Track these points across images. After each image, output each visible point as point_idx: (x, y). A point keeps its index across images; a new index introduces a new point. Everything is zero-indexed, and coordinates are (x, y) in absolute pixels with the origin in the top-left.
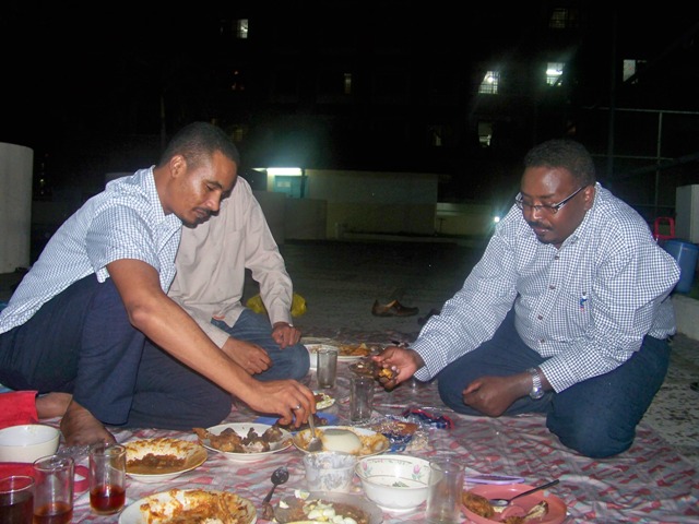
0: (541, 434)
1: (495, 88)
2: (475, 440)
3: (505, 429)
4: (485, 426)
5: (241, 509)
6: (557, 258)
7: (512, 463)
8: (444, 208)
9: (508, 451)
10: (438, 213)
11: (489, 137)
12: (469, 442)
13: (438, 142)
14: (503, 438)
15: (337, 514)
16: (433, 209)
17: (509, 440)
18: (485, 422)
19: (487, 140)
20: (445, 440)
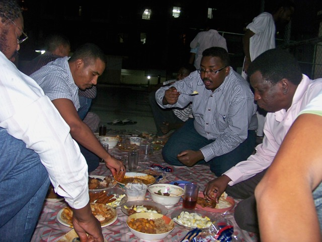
0: (207, 173)
1: (149, 17)
2: (184, 176)
3: (193, 172)
4: (184, 171)
5: (108, 210)
6: (212, 96)
7: (203, 185)
8: (124, 72)
9: (198, 180)
10: (122, 74)
11: (145, 39)
12: (181, 177)
13: (121, 40)
14: (194, 175)
15: (148, 209)
16: (120, 72)
17: (197, 176)
18: (183, 169)
19: (144, 41)
20: (172, 177)
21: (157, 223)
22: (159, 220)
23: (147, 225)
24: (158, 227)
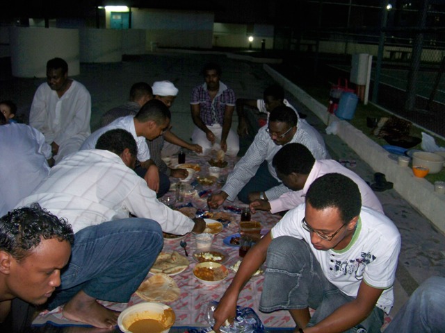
10: (214, 34)
16: (211, 31)
21: (216, 272)
22: (218, 268)
23: (208, 274)
24: (216, 275)
